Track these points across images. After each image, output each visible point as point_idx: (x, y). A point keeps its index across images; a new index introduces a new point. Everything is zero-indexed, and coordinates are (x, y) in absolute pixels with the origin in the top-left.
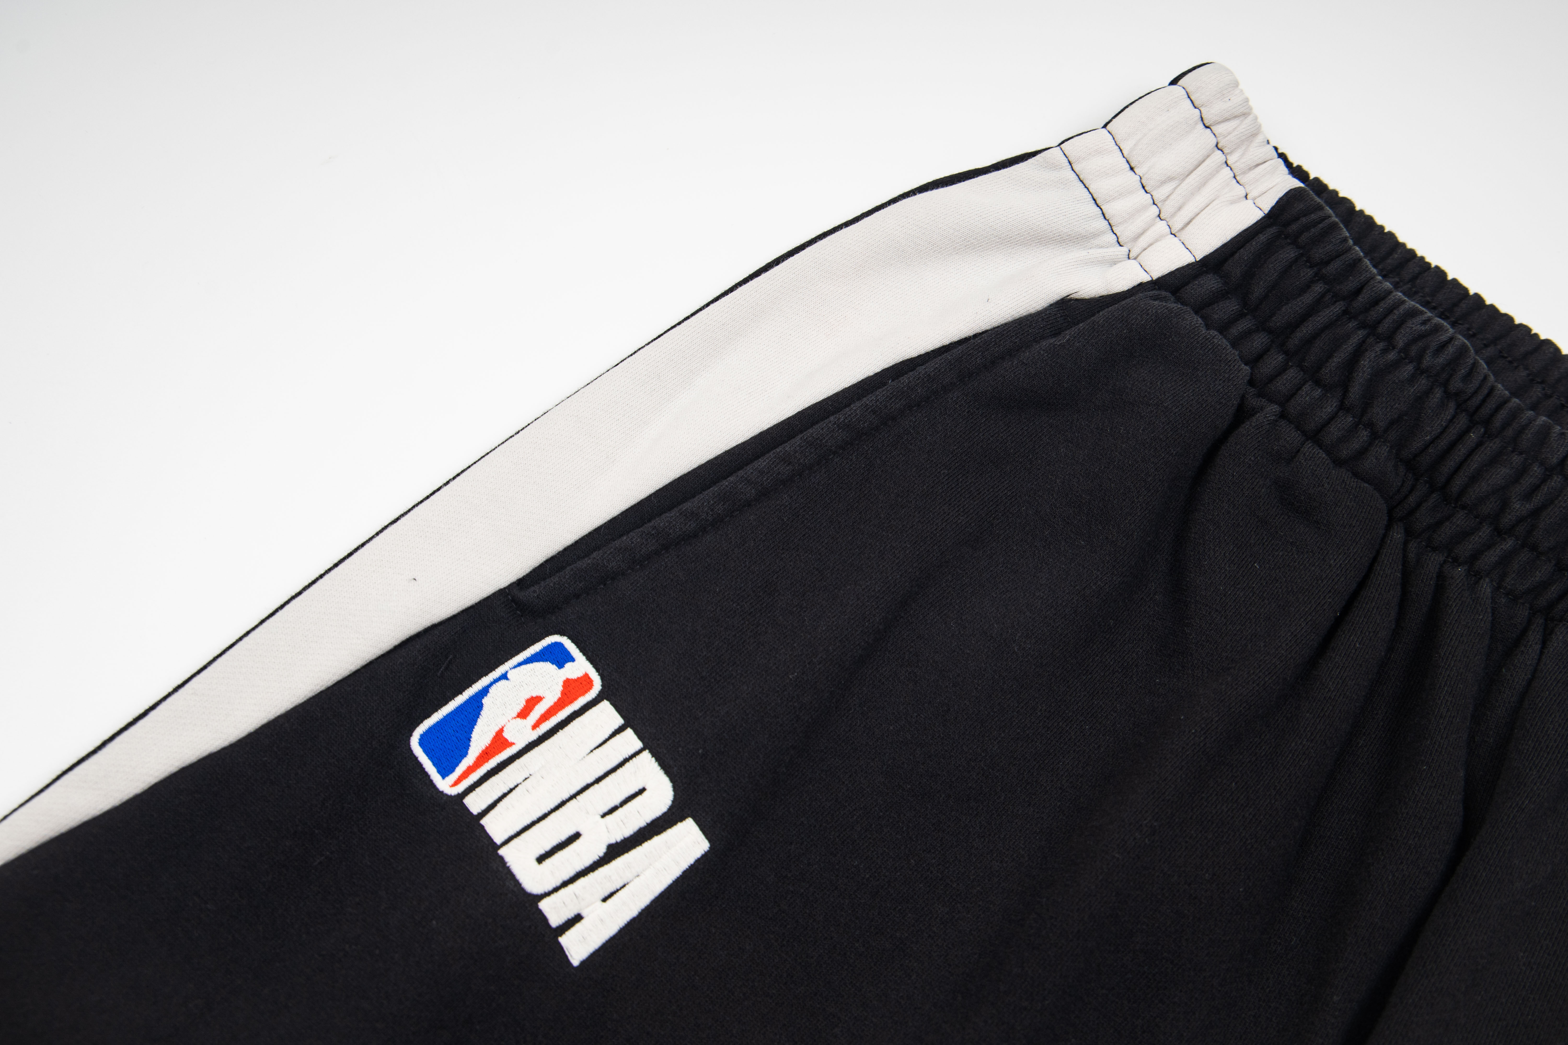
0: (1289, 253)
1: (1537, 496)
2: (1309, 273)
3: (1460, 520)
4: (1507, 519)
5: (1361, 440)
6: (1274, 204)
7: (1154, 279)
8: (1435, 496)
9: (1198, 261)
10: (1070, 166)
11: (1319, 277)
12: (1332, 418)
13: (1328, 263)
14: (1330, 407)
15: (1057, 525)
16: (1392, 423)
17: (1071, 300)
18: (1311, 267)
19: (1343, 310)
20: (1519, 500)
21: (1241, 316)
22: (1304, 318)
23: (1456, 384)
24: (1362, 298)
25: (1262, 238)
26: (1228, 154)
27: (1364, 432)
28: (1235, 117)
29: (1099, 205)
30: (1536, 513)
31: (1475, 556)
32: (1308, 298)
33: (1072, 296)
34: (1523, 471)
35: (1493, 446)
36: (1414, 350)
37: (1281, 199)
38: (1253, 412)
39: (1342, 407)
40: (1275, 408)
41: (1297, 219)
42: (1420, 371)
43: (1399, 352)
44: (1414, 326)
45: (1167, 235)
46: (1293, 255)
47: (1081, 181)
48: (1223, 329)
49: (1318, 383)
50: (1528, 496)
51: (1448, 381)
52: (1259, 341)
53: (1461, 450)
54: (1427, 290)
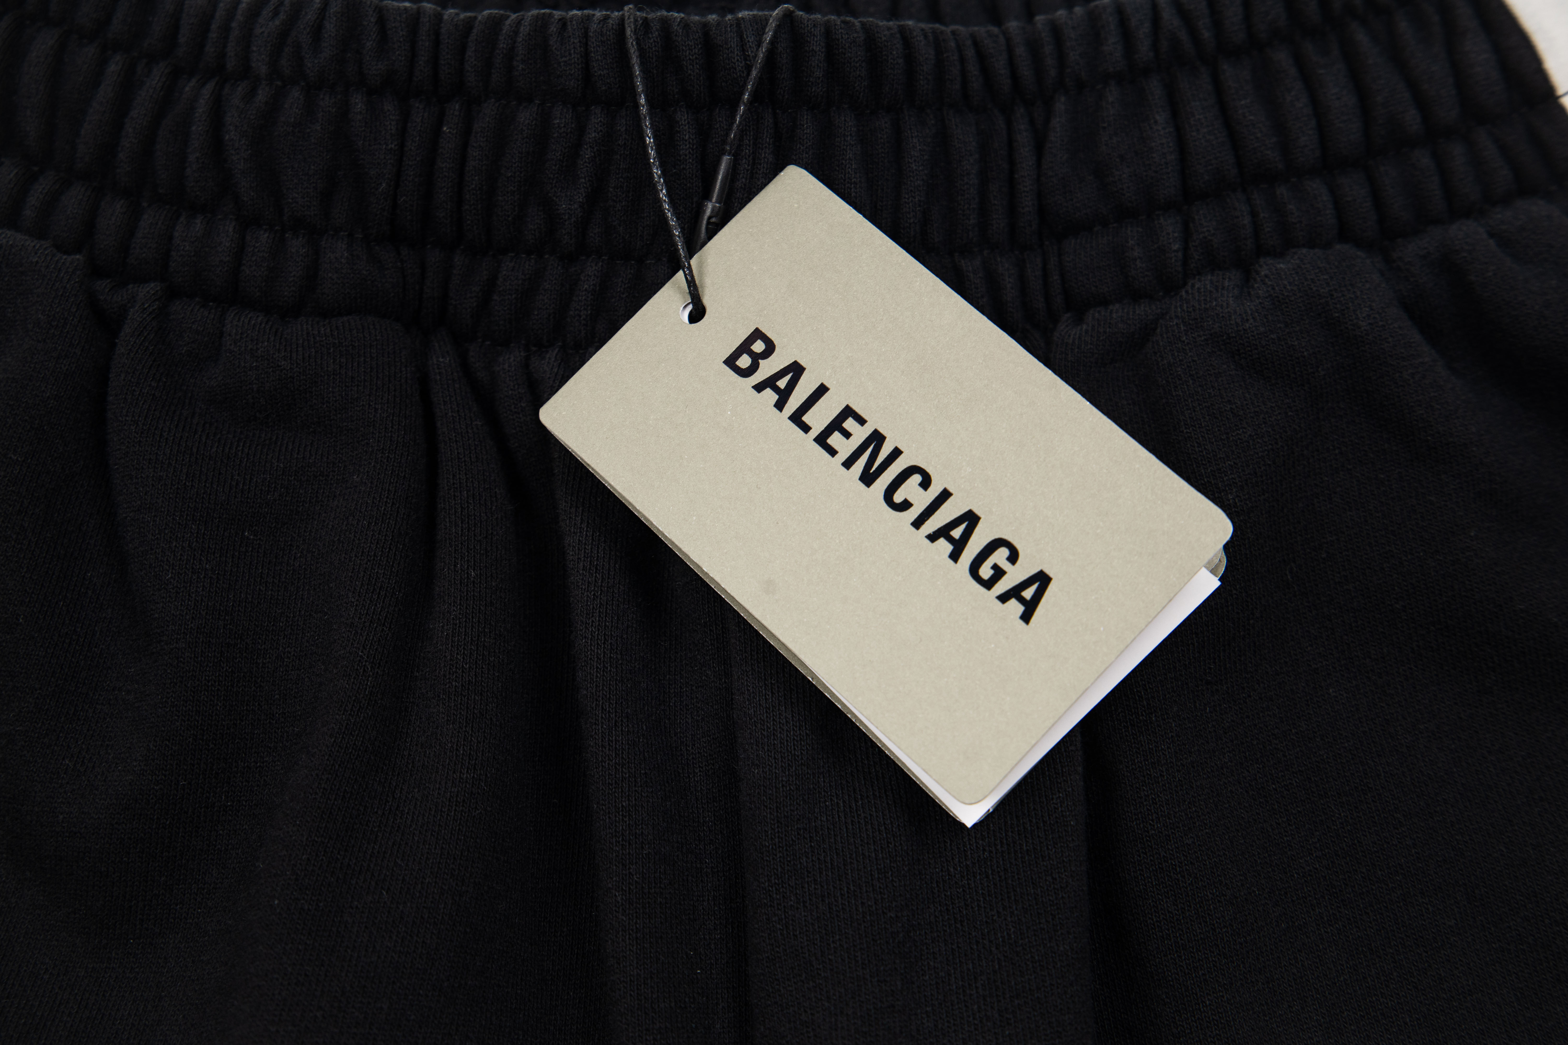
2: (90, 52)
3: (510, 272)
5: (299, 258)
8: (458, 257)
12: (240, 250)
13: (106, 24)
14: (226, 234)
16: (326, 197)
18: (88, 41)
27: (294, 241)
32: (107, 91)
35: (485, 118)
36: (286, 65)
38: (122, 312)
39: (246, 223)
42: (311, 89)
43: (270, 83)
44: (267, 27)
46: (54, 41)
49: (193, 208)
51: (360, 72)
53: (445, 168)
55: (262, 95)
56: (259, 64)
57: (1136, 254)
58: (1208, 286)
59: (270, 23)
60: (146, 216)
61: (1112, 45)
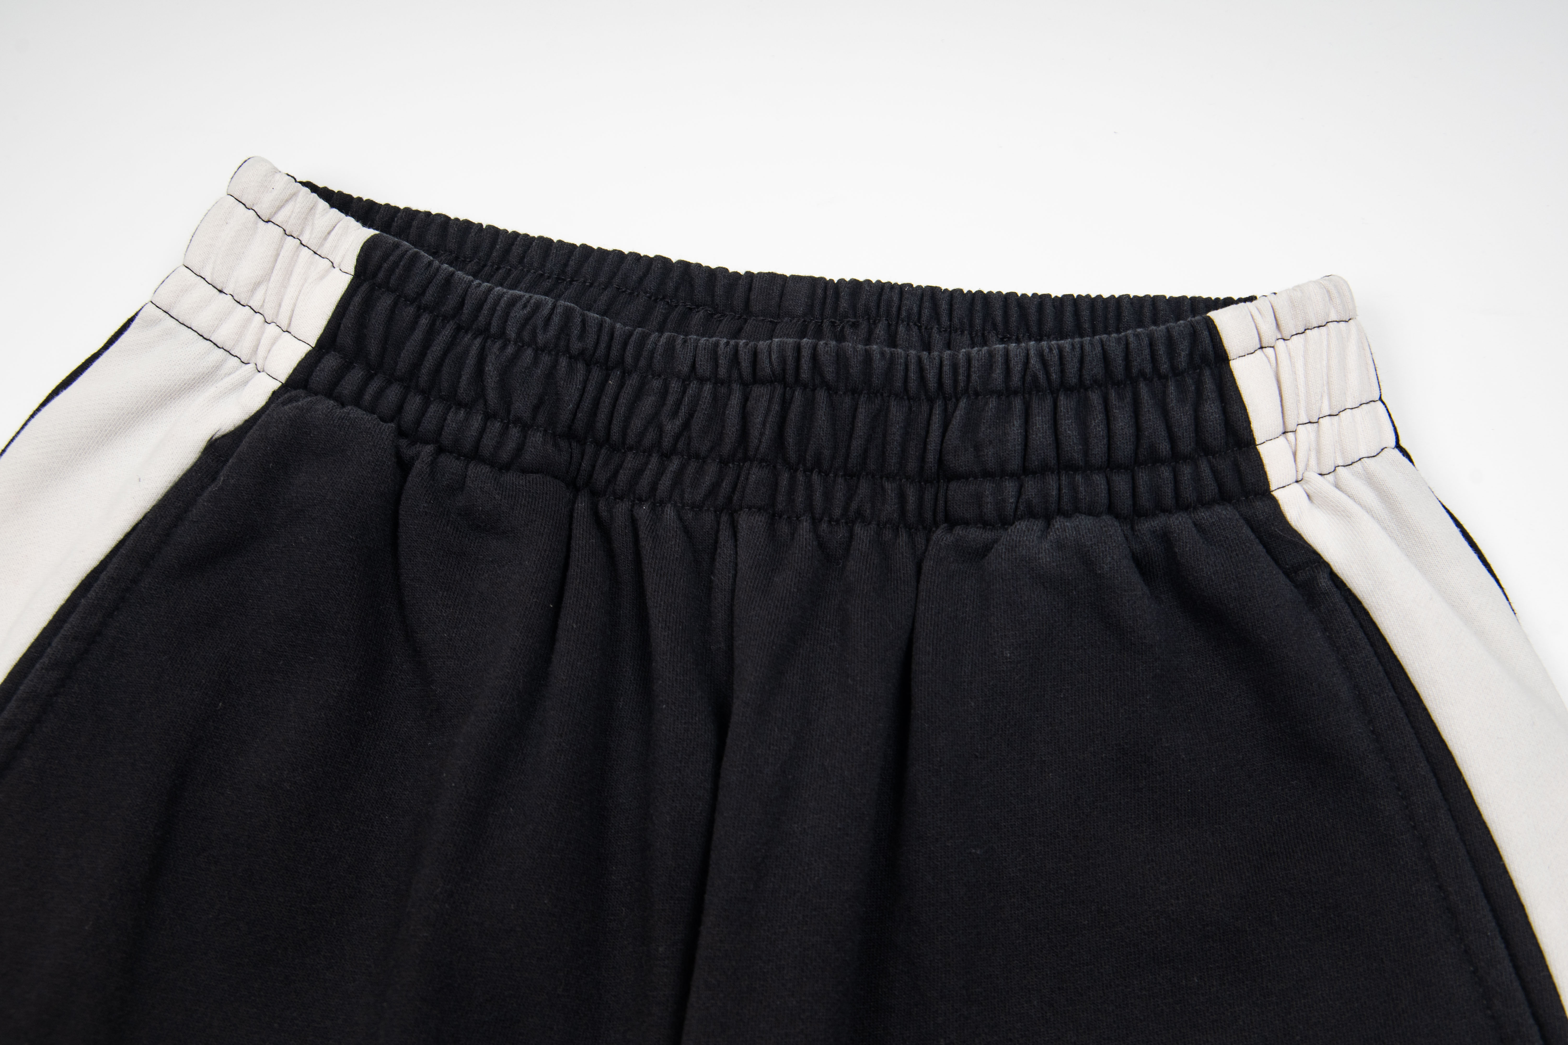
0: (385, 302)
1: (682, 410)
2: (411, 310)
3: (631, 462)
4: (667, 442)
5: (515, 439)
6: (355, 264)
7: (284, 382)
8: (603, 451)
9: (315, 347)
10: (168, 315)
11: (421, 310)
12: (482, 431)
13: (423, 293)
14: (476, 421)
15: (286, 652)
16: (536, 409)
17: (216, 440)
18: (412, 303)
19: (455, 329)
20: (669, 420)
21: (368, 379)
22: (422, 354)
23: (576, 346)
24: (467, 310)
25: (357, 299)
26: (299, 235)
27: (514, 429)
28: (287, 201)
29: (208, 338)
30: (686, 425)
31: (654, 487)
32: (418, 335)
33: (214, 438)
34: (664, 393)
35: (633, 381)
36: (526, 336)
37: (359, 256)
38: (413, 459)
39: (488, 417)
40: (429, 448)
41: (379, 267)
42: (538, 351)
43: (515, 343)
44: (518, 313)
45: (281, 335)
46: (389, 302)
47: (183, 324)
48: (357, 401)
49: (460, 405)
50: (675, 414)
51: (568, 346)
52: (393, 393)
53: (606, 400)
54: (536, 265)
55: (510, 350)
56: (511, 332)
57: (989, 500)
58: (1024, 528)
59: (521, 312)
60: (432, 406)
61: (998, 374)
